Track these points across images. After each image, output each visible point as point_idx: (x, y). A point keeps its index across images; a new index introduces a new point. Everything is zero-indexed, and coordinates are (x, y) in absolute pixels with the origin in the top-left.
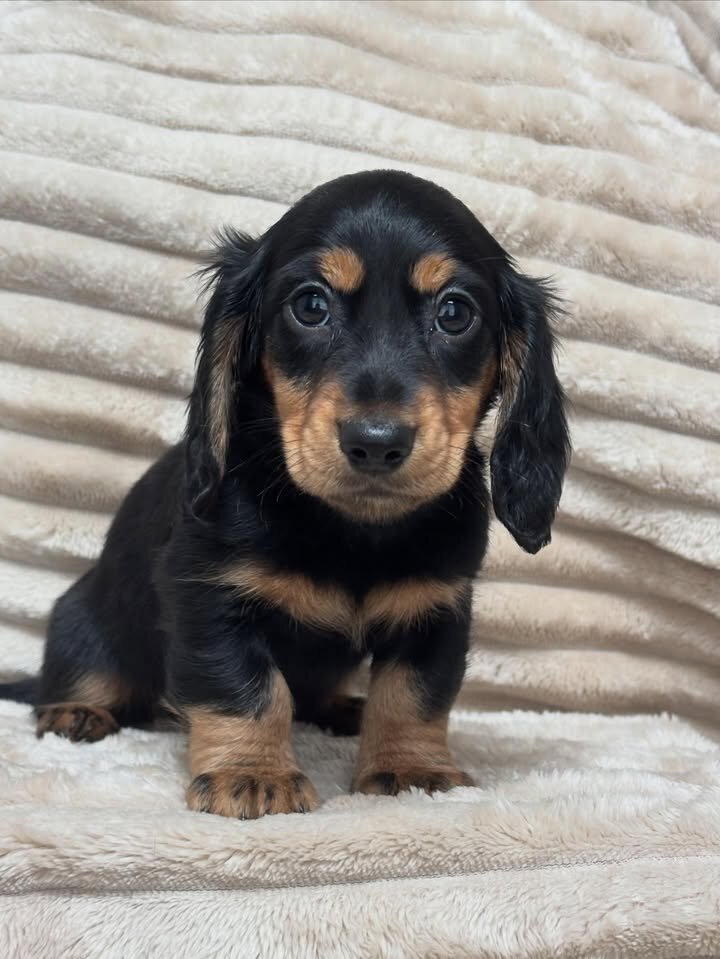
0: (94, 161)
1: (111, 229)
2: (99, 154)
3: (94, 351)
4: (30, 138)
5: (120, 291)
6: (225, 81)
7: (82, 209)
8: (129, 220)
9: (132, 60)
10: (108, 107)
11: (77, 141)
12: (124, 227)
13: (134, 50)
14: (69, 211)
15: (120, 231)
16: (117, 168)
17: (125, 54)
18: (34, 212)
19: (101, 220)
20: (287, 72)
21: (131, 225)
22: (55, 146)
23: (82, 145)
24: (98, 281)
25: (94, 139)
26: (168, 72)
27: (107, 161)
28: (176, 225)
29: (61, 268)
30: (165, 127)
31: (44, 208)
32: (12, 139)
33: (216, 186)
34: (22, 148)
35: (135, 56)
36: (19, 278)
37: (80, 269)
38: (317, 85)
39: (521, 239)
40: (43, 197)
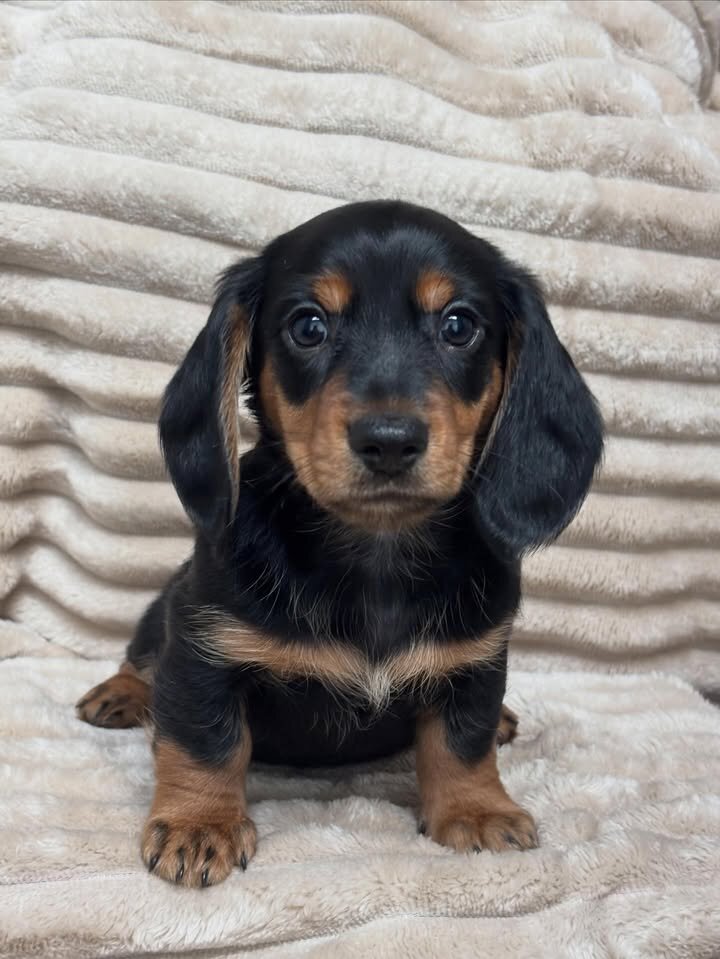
0: (167, 157)
1: (184, 224)
2: (171, 149)
3: (171, 339)
4: (104, 135)
5: (194, 283)
6: (291, 68)
7: (156, 205)
8: (202, 216)
9: (199, 46)
10: (178, 99)
11: (149, 138)
12: (197, 222)
13: (200, 35)
14: (144, 207)
15: (193, 226)
16: (189, 164)
17: (192, 40)
18: (111, 209)
19: (175, 216)
20: (350, 58)
21: (203, 221)
22: (128, 143)
23: (154, 142)
24: (173, 274)
25: (166, 136)
26: (235, 58)
27: (179, 157)
28: (246, 220)
29: (138, 263)
30: (234, 119)
31: (120, 205)
32: (86, 136)
33: (285, 182)
34: (96, 146)
35: (200, 41)
36: (100, 272)
37: (156, 264)
38: (381, 72)
39: (583, 227)
40: (120, 195)
